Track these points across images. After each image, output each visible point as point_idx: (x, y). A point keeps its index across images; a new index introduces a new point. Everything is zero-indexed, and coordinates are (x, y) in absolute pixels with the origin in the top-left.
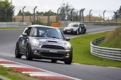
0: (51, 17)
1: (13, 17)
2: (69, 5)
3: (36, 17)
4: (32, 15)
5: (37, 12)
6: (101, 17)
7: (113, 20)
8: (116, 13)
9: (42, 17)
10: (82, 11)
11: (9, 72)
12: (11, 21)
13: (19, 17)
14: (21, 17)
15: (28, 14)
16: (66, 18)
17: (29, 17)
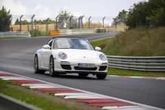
0: (49, 25)
1: (11, 26)
2: (67, 12)
3: (34, 26)
4: (30, 24)
5: (35, 21)
6: (100, 24)
7: (112, 27)
8: (115, 19)
9: (40, 26)
10: (81, 18)
11: (8, 85)
12: (9, 30)
13: (16, 26)
14: (19, 26)
15: (25, 23)
16: (65, 26)
17: (26, 26)
